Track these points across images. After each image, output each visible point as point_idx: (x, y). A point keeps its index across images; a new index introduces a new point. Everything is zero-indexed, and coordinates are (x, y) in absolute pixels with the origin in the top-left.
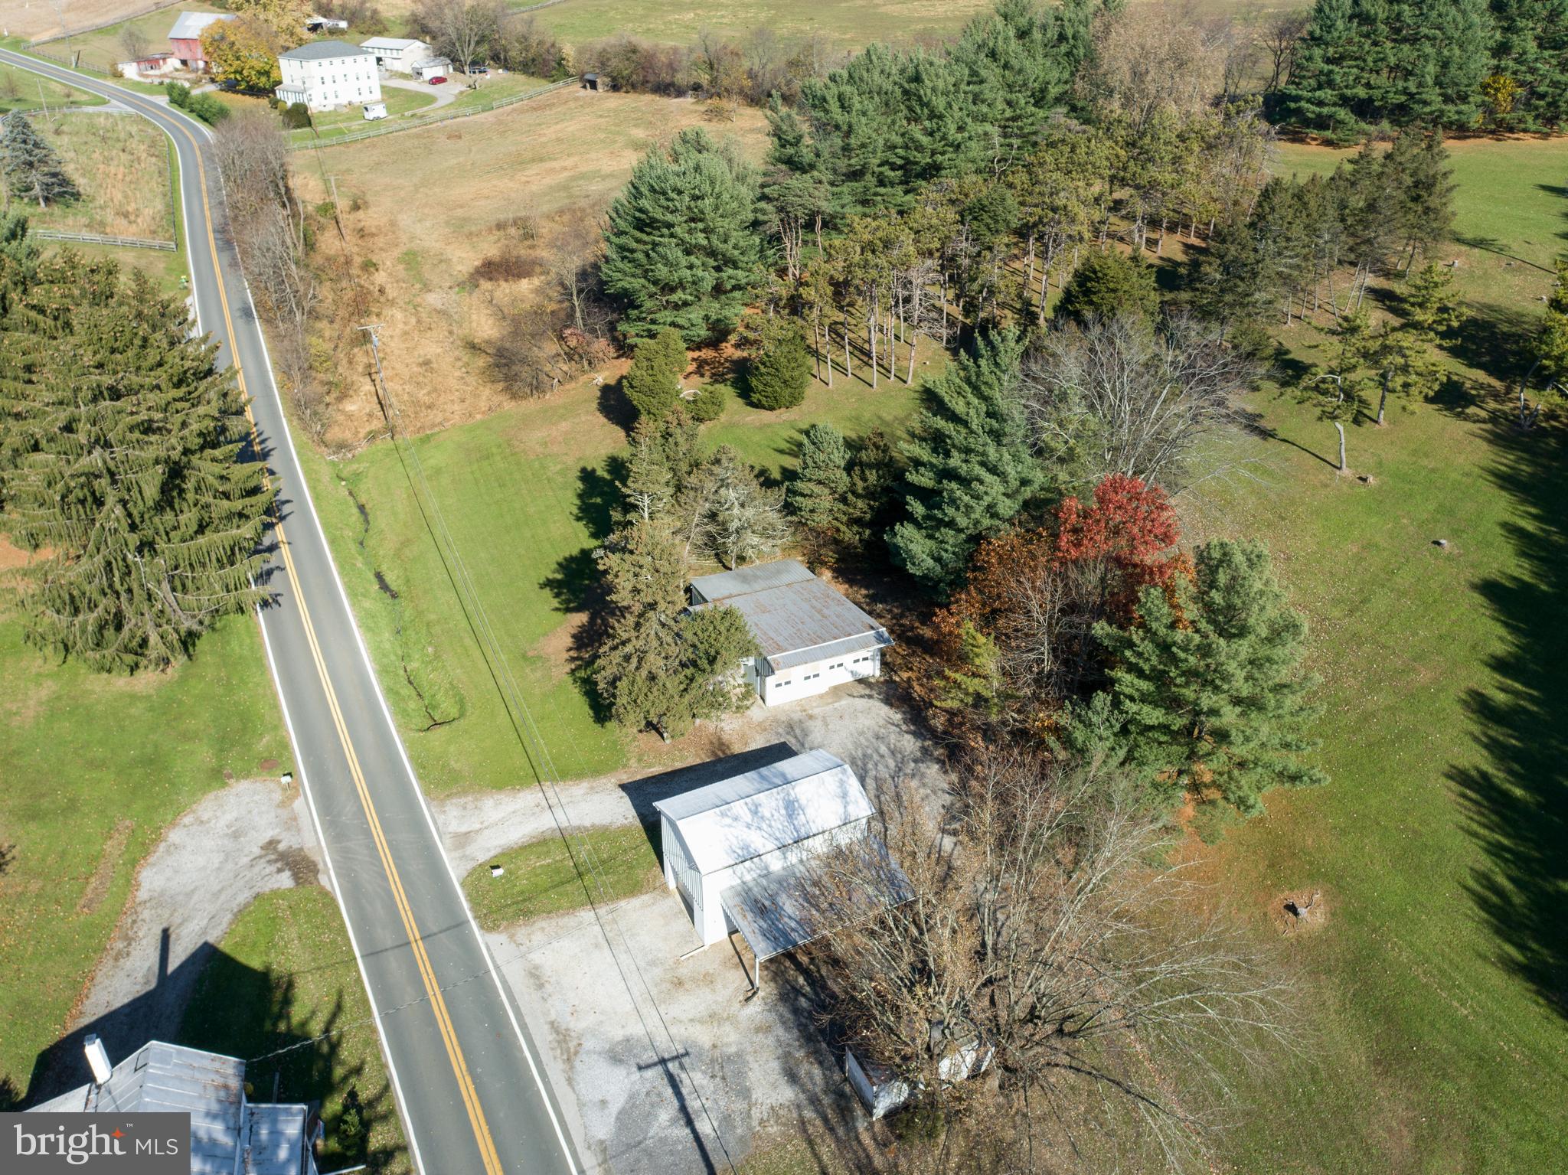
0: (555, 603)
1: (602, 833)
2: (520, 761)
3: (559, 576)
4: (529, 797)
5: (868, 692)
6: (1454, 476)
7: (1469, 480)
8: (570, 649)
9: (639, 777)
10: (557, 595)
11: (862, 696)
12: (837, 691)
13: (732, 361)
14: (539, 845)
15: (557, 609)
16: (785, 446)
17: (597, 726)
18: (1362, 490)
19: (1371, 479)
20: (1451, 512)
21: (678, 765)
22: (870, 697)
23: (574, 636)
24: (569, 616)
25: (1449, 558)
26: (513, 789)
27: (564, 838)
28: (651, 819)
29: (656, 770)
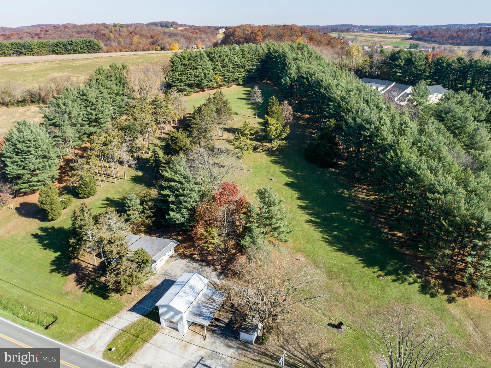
0: (60, 275)
1: (134, 325)
2: (90, 320)
3: (54, 267)
4: (102, 328)
5: (175, 258)
6: (265, 165)
7: (268, 165)
8: (77, 285)
9: (131, 307)
10: (59, 273)
11: (175, 260)
12: (167, 261)
13: (61, 188)
14: (118, 337)
15: (62, 276)
16: (102, 206)
17: (107, 300)
18: (250, 173)
19: (251, 170)
20: (269, 172)
21: (140, 298)
22: (177, 259)
23: (75, 281)
24: (68, 277)
25: (275, 182)
26: (95, 328)
27: (125, 331)
28: (145, 314)
29: (135, 302)
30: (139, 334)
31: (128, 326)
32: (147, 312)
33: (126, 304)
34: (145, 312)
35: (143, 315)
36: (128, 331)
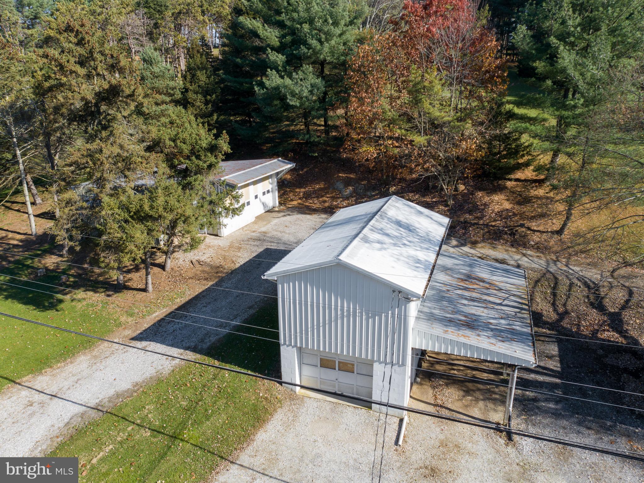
1: (156, 385)
5: (282, 214)
9: (146, 326)
11: (285, 216)
17: (51, 312)
21: (180, 301)
22: (289, 215)
27: (113, 413)
28: (205, 346)
29: (159, 314)
30: (183, 425)
31: (129, 393)
32: (213, 339)
33: (123, 319)
34: (202, 341)
35: (195, 350)
36: (126, 411)
